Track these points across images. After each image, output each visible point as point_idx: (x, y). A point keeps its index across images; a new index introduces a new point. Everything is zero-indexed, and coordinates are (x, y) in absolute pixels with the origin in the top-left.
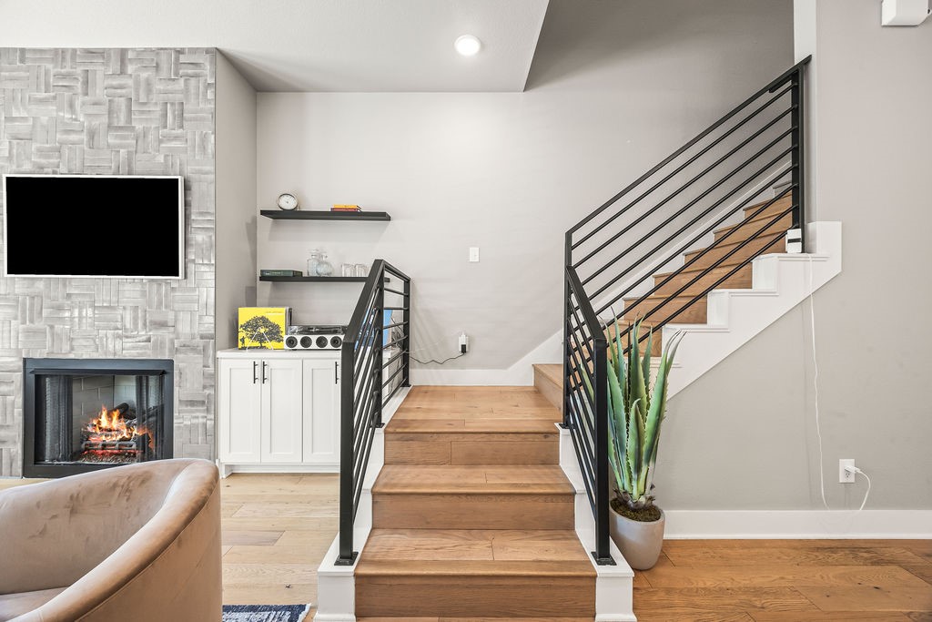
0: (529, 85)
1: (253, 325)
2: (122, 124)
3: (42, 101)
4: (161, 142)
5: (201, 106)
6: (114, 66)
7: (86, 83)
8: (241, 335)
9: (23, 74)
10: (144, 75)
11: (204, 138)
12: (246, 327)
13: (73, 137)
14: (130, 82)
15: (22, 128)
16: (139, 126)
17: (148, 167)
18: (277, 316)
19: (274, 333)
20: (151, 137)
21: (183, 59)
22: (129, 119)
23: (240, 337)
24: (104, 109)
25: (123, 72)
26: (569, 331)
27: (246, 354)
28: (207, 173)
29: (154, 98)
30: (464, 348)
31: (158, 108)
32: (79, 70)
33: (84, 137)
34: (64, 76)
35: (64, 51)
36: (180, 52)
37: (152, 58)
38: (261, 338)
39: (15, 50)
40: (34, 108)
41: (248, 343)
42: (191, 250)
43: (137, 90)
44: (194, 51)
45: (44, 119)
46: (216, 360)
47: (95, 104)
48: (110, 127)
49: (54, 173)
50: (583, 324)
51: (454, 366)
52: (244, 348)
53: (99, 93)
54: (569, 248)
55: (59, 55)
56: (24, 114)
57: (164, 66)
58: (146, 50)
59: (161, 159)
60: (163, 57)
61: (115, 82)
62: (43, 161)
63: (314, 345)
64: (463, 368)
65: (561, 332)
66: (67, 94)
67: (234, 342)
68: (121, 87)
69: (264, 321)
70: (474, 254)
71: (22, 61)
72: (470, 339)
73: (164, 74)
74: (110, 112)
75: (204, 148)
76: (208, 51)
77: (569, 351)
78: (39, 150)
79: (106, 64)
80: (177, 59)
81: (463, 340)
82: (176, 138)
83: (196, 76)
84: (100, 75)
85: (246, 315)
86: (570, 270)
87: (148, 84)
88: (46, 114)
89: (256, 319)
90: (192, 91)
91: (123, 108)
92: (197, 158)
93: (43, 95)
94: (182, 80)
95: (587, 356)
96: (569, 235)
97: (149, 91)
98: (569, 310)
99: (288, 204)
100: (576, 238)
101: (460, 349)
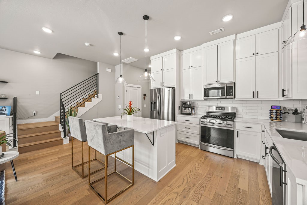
0: (54, 58)
30: (35, 114)
51: (31, 119)
54: (61, 96)
64: (34, 119)
72: (37, 112)
81: (34, 112)
86: (61, 99)
96: (61, 94)
100: (62, 94)
101: (33, 114)
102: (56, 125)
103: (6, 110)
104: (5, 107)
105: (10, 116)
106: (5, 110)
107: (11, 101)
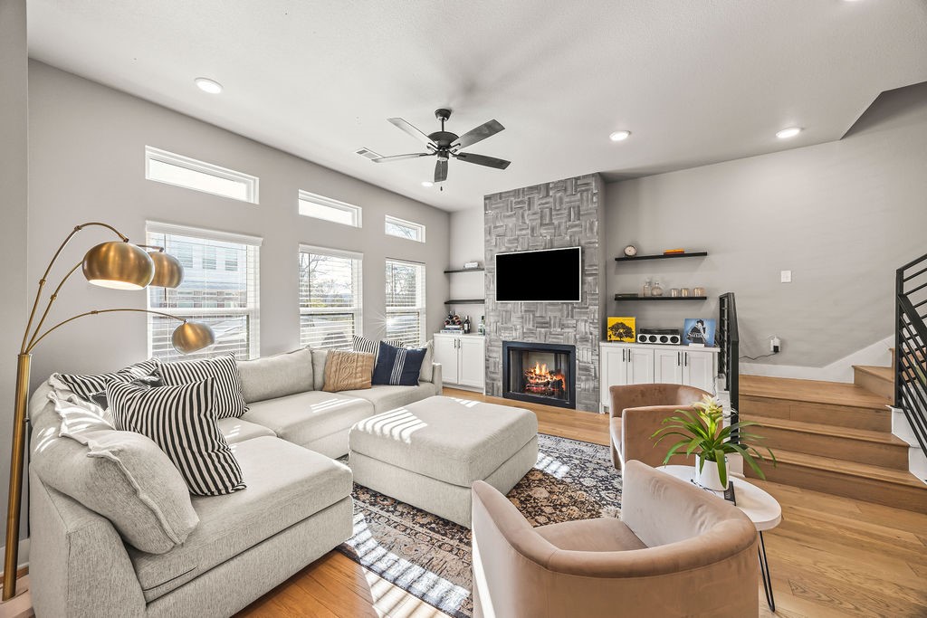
1: (616, 327)
2: (547, 222)
3: (509, 216)
4: (568, 229)
5: (590, 206)
6: (543, 193)
7: (529, 204)
8: (610, 333)
9: (501, 205)
10: (558, 195)
11: (592, 224)
12: (612, 328)
13: (524, 232)
14: (551, 200)
15: (500, 231)
16: (556, 222)
17: (561, 244)
18: (630, 322)
19: (628, 333)
20: (562, 227)
21: (579, 182)
22: (551, 219)
23: (609, 334)
24: (538, 216)
25: (548, 195)
26: (900, 339)
27: (613, 344)
28: (594, 243)
29: (564, 206)
30: (776, 349)
31: (567, 211)
32: (526, 198)
33: (529, 231)
34: (519, 203)
35: (519, 190)
36: (577, 179)
37: (562, 185)
38: (620, 335)
39: (497, 194)
40: (506, 220)
41: (613, 338)
42: (586, 286)
43: (555, 204)
44: (585, 177)
45: (510, 225)
46: (599, 346)
47: (534, 214)
48: (541, 225)
49: (515, 251)
50: (916, 335)
51: (767, 362)
52: (611, 341)
53: (536, 208)
54: (900, 280)
55: (517, 192)
56: (502, 224)
57: (569, 189)
58: (559, 181)
59: (568, 238)
60: (569, 183)
61: (544, 201)
62: (510, 245)
63: (658, 341)
64: (775, 364)
65: (891, 341)
66: (521, 211)
67: (604, 337)
68: (546, 203)
69: (623, 325)
70: (786, 276)
71: (500, 198)
72: (783, 342)
73: (569, 192)
74: (541, 217)
75: (591, 229)
76: (593, 175)
77: (899, 353)
78: (509, 240)
79: (539, 193)
80: (576, 183)
81: (776, 342)
82: (576, 226)
83: (587, 190)
84: (536, 199)
85: (612, 321)
86: (902, 296)
87: (561, 199)
88: (511, 222)
89: (618, 324)
90: (585, 198)
91: (548, 213)
92: (588, 235)
93: (510, 213)
94: (579, 195)
95: (921, 359)
96: (900, 272)
97: (561, 203)
98: (900, 325)
99: (630, 251)
100: (907, 274)
101: (772, 349)
102: (878, 410)
103: (704, 329)
104: (702, 322)
105: (715, 347)
106: (702, 331)
107: (712, 307)
